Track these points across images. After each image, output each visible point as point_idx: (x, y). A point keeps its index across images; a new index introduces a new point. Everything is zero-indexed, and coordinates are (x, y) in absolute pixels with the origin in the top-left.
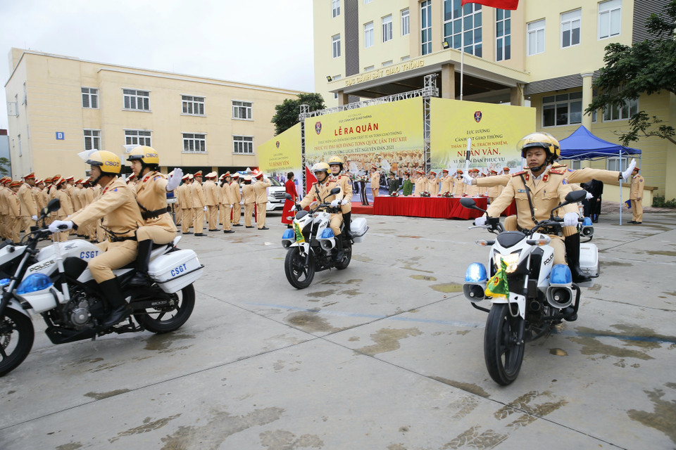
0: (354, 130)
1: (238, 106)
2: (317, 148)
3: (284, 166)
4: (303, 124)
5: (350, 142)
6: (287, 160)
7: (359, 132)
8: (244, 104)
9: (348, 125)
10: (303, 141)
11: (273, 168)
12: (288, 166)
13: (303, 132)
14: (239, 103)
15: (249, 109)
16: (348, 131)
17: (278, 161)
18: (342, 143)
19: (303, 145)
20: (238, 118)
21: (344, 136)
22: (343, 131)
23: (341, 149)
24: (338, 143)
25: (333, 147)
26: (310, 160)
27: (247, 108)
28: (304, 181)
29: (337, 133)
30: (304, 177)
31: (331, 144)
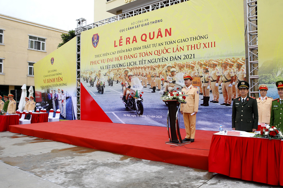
0: (138, 39)
1: (34, 40)
2: (92, 63)
3: (58, 83)
4: (79, 39)
5: (132, 53)
6: (61, 76)
7: (145, 41)
8: (39, 39)
9: (130, 34)
10: (79, 56)
11: (47, 84)
12: (61, 82)
13: (79, 47)
14: (35, 38)
15: (43, 44)
16: (131, 41)
17: (51, 78)
18: (122, 54)
19: (79, 60)
20: (33, 49)
21: (125, 46)
22: (124, 41)
23: (121, 62)
24: (117, 55)
25: (111, 60)
26: (85, 75)
27: (42, 42)
28: (78, 98)
29: (117, 43)
30: (78, 95)
31: (110, 57)
